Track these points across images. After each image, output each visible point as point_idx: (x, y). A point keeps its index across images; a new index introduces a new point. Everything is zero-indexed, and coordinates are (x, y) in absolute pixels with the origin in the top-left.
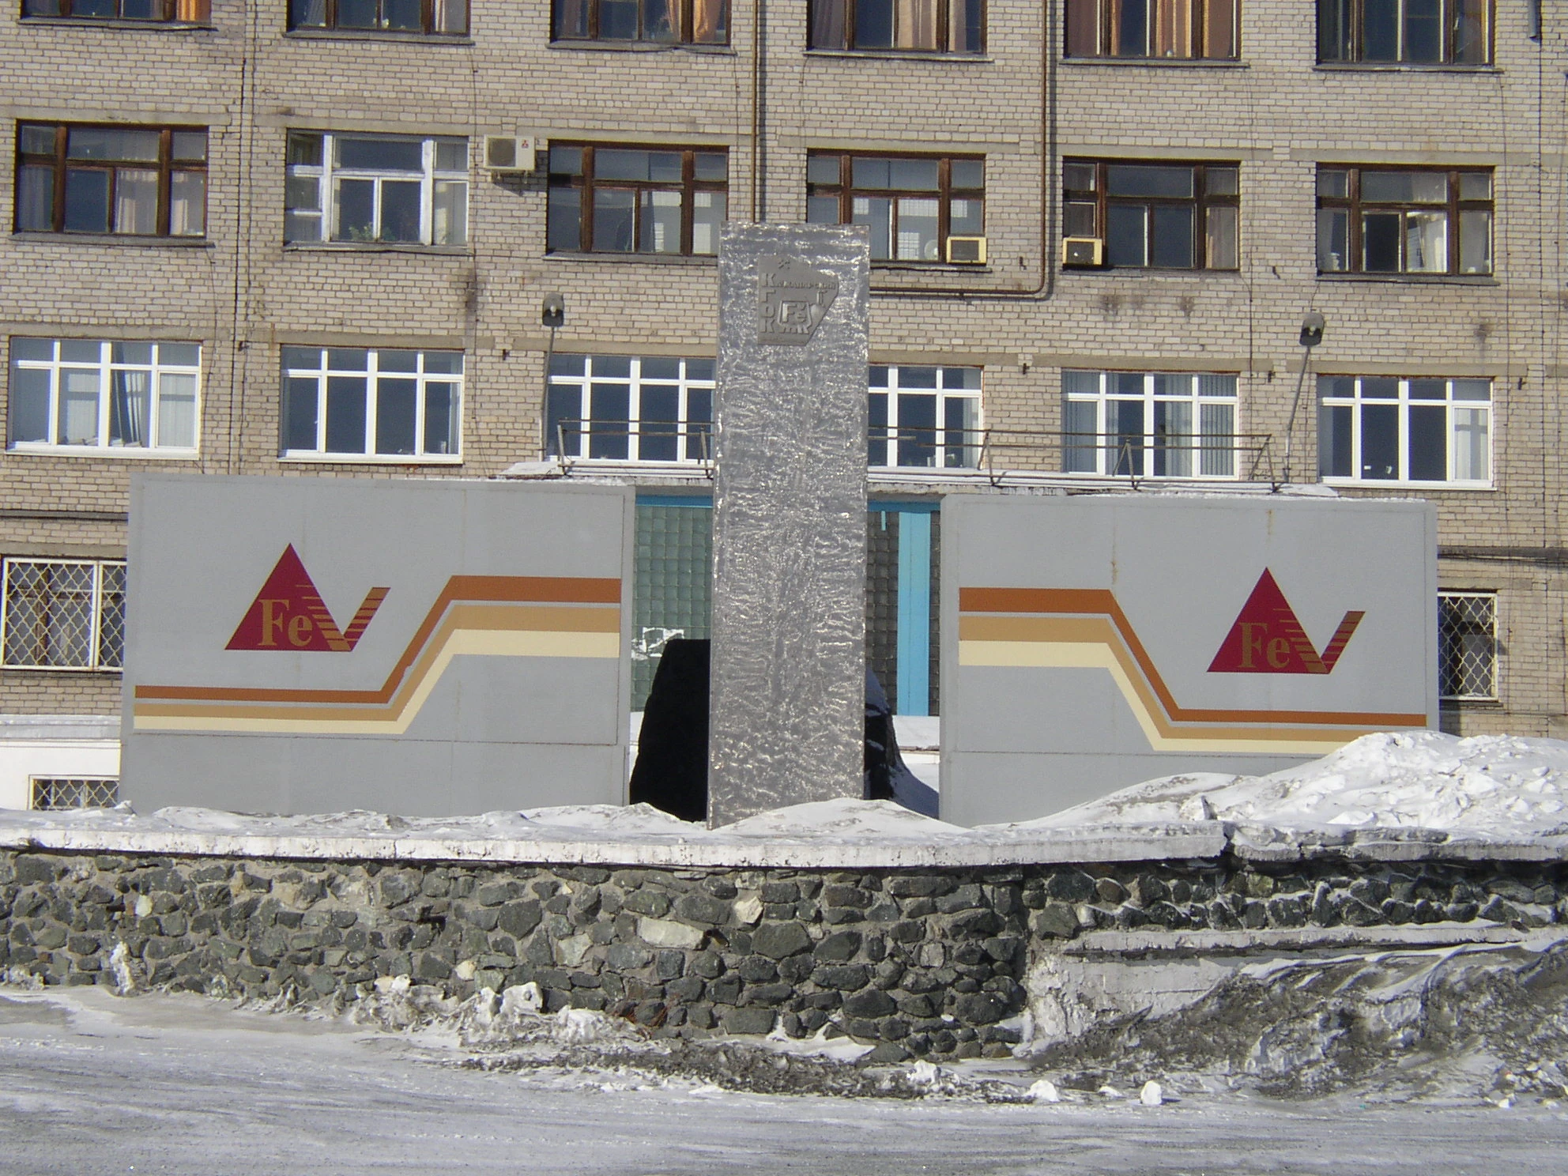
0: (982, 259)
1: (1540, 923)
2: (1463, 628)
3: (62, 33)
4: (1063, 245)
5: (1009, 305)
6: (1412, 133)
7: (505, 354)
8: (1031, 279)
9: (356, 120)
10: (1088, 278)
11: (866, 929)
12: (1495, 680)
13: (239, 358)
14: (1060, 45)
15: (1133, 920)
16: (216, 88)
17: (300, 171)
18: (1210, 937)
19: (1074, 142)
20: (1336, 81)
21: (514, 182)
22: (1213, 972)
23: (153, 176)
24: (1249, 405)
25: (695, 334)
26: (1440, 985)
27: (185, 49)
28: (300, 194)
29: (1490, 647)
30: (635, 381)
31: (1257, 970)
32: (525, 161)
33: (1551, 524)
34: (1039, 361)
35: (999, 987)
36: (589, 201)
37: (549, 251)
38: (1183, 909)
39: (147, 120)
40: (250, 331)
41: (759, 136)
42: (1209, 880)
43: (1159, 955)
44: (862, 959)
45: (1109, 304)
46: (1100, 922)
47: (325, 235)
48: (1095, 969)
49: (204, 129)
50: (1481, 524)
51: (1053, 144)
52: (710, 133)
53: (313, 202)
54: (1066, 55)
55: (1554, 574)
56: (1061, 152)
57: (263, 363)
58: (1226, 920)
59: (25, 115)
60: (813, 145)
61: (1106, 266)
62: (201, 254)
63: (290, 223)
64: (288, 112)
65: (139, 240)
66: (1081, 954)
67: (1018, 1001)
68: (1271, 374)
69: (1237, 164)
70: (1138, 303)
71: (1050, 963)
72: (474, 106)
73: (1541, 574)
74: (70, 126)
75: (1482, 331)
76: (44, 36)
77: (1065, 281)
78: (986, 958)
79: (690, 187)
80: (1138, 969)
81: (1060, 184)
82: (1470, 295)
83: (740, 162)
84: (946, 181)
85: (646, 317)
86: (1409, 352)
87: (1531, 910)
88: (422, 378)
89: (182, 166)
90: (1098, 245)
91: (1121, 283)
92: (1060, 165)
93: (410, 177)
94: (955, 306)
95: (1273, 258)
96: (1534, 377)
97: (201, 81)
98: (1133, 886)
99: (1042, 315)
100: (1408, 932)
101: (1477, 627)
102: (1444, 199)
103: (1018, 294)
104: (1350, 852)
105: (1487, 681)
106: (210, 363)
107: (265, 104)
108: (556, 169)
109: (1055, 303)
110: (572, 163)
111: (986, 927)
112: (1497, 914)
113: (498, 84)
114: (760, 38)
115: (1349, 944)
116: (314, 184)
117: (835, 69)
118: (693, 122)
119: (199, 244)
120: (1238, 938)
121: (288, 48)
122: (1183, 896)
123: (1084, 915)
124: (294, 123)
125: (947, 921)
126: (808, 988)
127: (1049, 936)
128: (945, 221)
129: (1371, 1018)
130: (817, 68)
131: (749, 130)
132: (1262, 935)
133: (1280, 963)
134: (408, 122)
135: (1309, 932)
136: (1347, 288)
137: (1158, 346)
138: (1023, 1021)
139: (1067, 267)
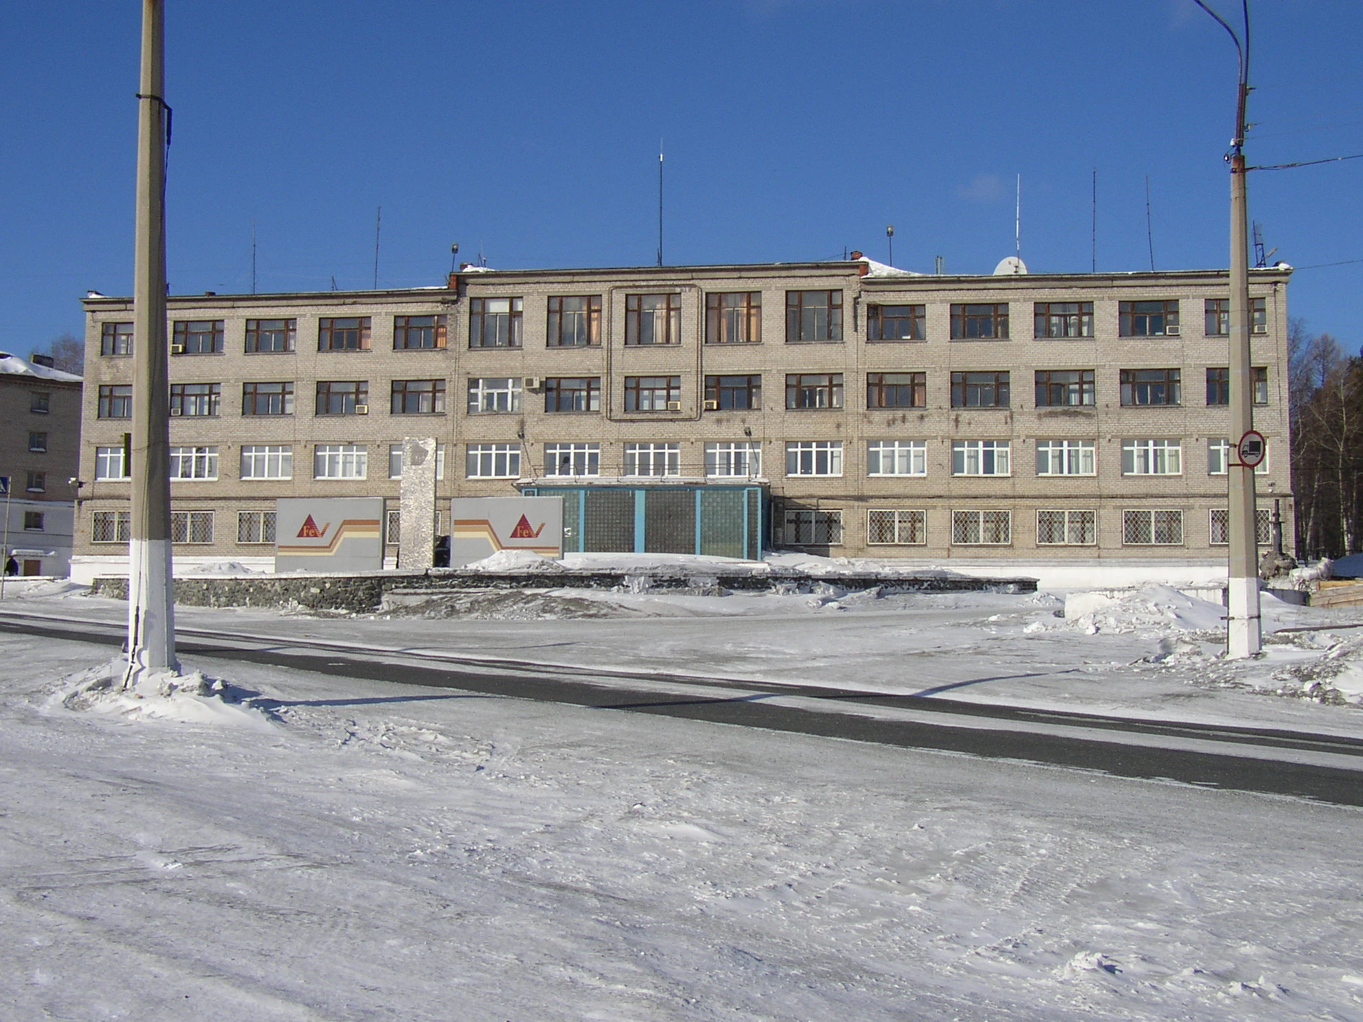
0: (679, 408)
1: (506, 588)
2: (831, 522)
3: (404, 354)
4: (704, 402)
5: (687, 423)
6: (816, 363)
7: (532, 444)
8: (694, 415)
9: (488, 374)
10: (712, 413)
11: (349, 589)
12: (841, 538)
13: (454, 448)
14: (704, 340)
15: (405, 587)
16: (447, 367)
17: (472, 391)
18: (423, 590)
19: (708, 371)
20: (792, 347)
21: (534, 391)
22: (425, 598)
23: (431, 394)
24: (763, 452)
25: (590, 436)
26: (476, 601)
27: (439, 356)
28: (472, 397)
29: (840, 527)
30: (572, 451)
31: (434, 597)
32: (536, 385)
33: (860, 487)
34: (697, 440)
35: (375, 600)
36: (559, 394)
37: (546, 411)
38: (417, 585)
39: (428, 378)
40: (456, 440)
41: (609, 372)
42: (424, 579)
43: (411, 594)
44: (348, 595)
45: (719, 421)
46: (396, 587)
47: (480, 409)
48: (396, 597)
49: (444, 380)
50: (838, 488)
51: (702, 371)
52: (595, 372)
53: (476, 401)
54: (706, 342)
55: (860, 503)
56: (704, 374)
57: (462, 449)
58: (427, 587)
59: (394, 379)
60: (627, 375)
61: (719, 409)
62: (443, 417)
63: (469, 406)
64: (469, 373)
65: (427, 415)
66: (393, 593)
67: (379, 603)
68: (770, 442)
69: (760, 375)
70: (728, 421)
71: (386, 595)
72: (523, 368)
73: (856, 503)
74: (407, 381)
75: (838, 426)
76: (399, 355)
77: (705, 415)
78: (372, 594)
79: (589, 390)
80: (407, 597)
81: (704, 384)
82: (834, 414)
83: (603, 381)
84: (668, 385)
85: (575, 431)
86: (815, 433)
87: (504, 586)
88: (508, 452)
89: (439, 391)
90: (715, 402)
91: (723, 414)
92: (704, 378)
93: (505, 391)
94: (670, 423)
95: (771, 405)
96: (855, 440)
97: (444, 365)
98: (406, 581)
99: (697, 426)
100: (472, 590)
101: (836, 521)
102: (828, 384)
103: (690, 419)
104: (456, 574)
105: (839, 538)
106: (446, 450)
107: (462, 371)
108: (549, 386)
109: (703, 421)
110: (554, 384)
111: (374, 588)
112: (495, 587)
113: (530, 361)
114: (610, 342)
115: (457, 592)
116: (476, 395)
117: (633, 351)
118: (589, 370)
119: (442, 414)
120: (429, 591)
121: (469, 354)
122: (417, 583)
123: (393, 586)
124: (470, 376)
125: (364, 587)
126: (339, 600)
127: (386, 590)
128: (668, 397)
129: (457, 607)
130: (628, 351)
131: (606, 371)
132: (435, 590)
133: (441, 596)
134: (504, 374)
135: (448, 590)
136: (795, 414)
137: (735, 434)
138: (380, 607)
139: (706, 410)
